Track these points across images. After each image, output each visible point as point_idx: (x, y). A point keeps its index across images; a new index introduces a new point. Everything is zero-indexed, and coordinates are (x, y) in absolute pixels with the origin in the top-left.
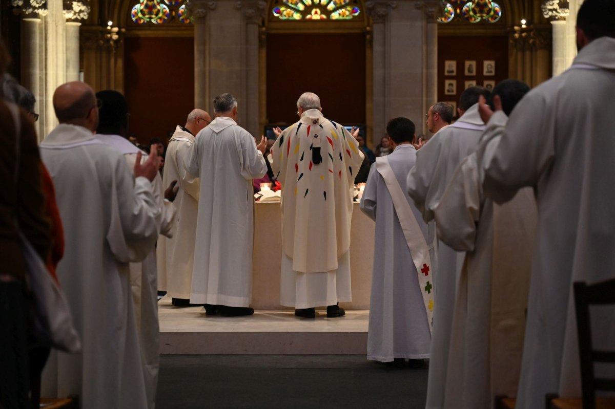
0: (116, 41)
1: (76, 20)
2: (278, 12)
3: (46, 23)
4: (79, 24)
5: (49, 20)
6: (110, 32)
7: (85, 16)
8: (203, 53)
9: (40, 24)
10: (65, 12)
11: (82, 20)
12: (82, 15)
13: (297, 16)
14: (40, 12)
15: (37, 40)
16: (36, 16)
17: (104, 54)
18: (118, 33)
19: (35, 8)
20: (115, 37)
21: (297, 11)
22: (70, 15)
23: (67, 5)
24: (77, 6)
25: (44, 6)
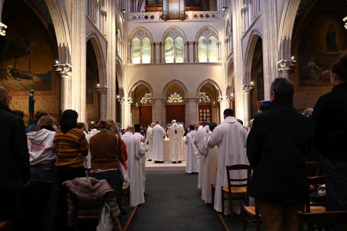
0: (138, 107)
1: (130, 103)
2: (168, 101)
5: (125, 103)
6: (136, 105)
7: (132, 103)
8: (154, 109)
11: (131, 104)
13: (172, 102)
14: (123, 102)
15: (123, 107)
16: (122, 103)
17: (135, 110)
18: (138, 105)
20: (137, 106)
21: (172, 101)
22: (129, 102)
23: (128, 101)
24: (130, 101)
25: (124, 101)
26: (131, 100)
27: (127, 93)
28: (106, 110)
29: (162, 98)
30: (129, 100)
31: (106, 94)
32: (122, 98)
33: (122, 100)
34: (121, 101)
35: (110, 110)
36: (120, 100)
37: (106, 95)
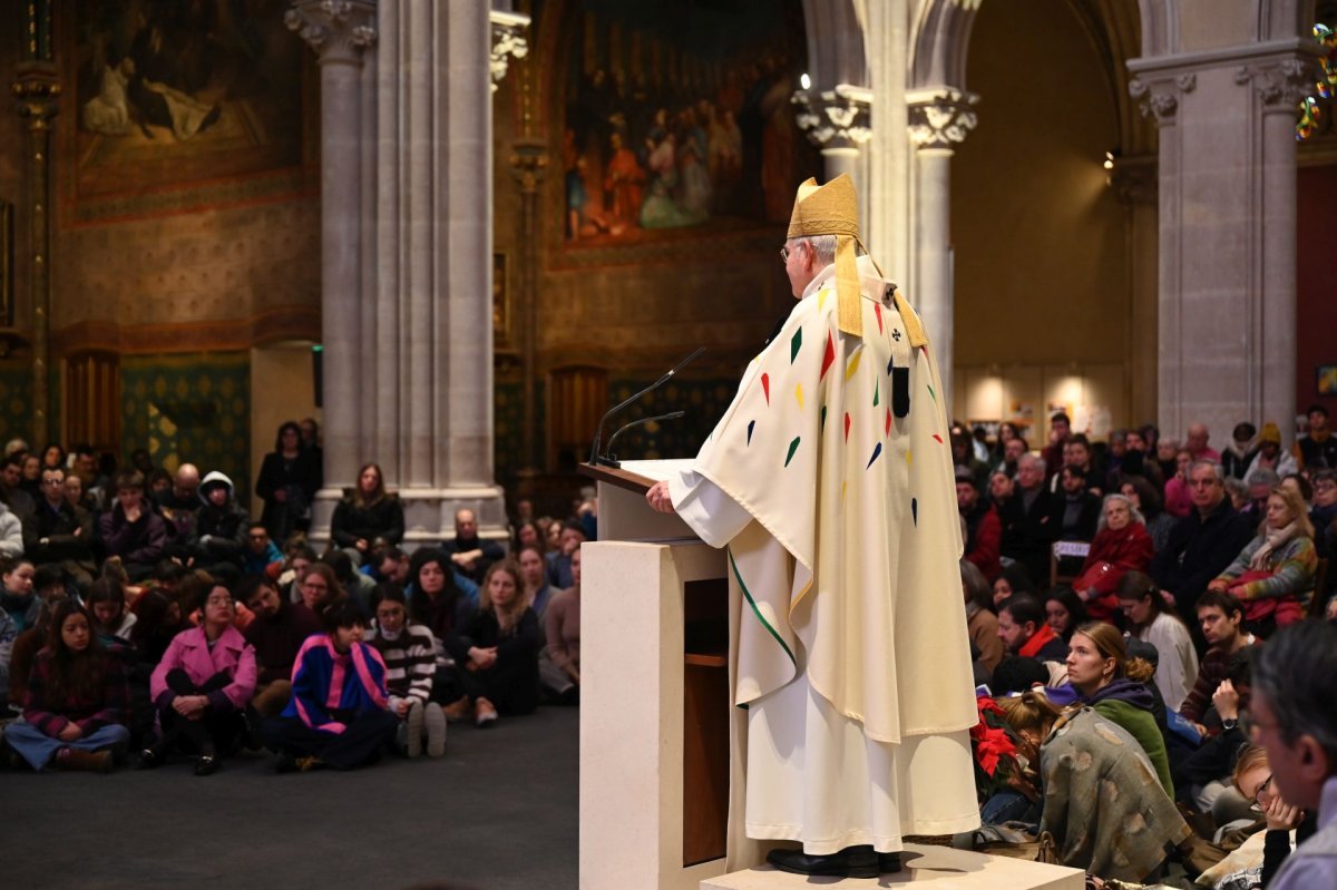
1: (937, 145)
3: (869, 155)
4: (947, 153)
5: (876, 150)
7: (955, 135)
9: (858, 160)
10: (910, 130)
11: (953, 145)
12: (949, 132)
14: (858, 134)
19: (838, 128)
22: (921, 135)
23: (916, 116)
24: (938, 118)
25: (863, 119)
26: (943, 104)
27: (899, 32)
28: (367, 223)
29: (1256, 45)
30: (922, 105)
31: (365, 51)
32: (828, 96)
33: (832, 112)
34: (826, 122)
35: (418, 224)
36: (815, 120)
37: (366, 74)
